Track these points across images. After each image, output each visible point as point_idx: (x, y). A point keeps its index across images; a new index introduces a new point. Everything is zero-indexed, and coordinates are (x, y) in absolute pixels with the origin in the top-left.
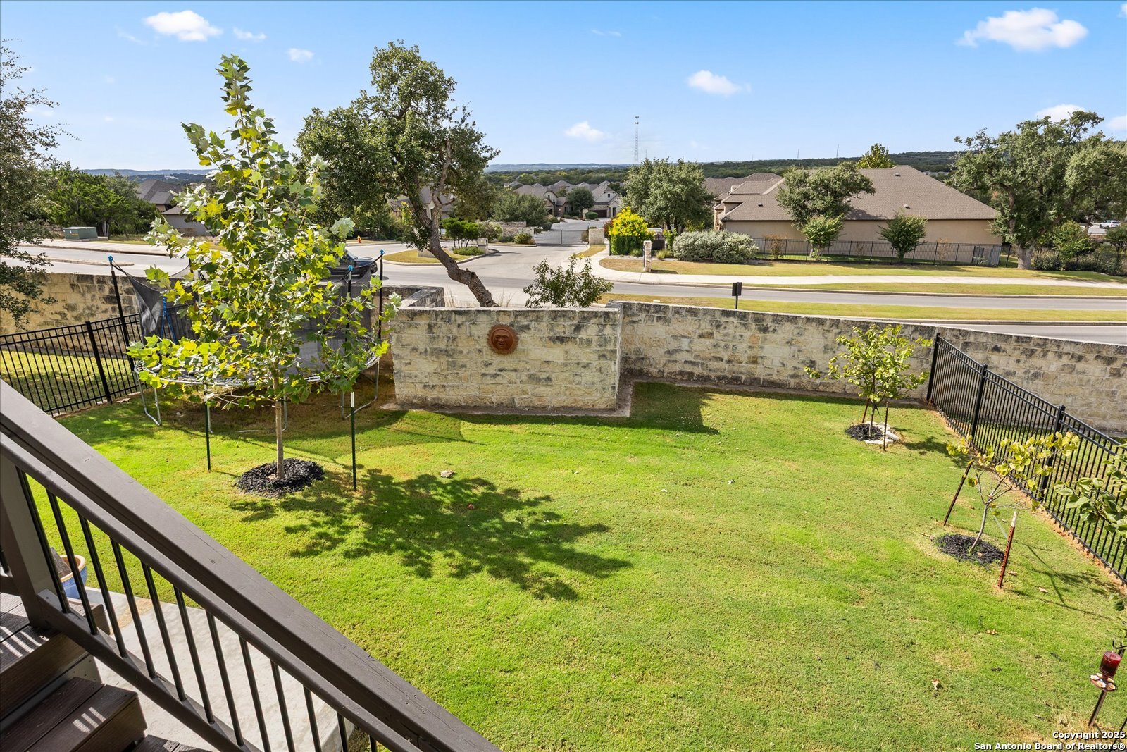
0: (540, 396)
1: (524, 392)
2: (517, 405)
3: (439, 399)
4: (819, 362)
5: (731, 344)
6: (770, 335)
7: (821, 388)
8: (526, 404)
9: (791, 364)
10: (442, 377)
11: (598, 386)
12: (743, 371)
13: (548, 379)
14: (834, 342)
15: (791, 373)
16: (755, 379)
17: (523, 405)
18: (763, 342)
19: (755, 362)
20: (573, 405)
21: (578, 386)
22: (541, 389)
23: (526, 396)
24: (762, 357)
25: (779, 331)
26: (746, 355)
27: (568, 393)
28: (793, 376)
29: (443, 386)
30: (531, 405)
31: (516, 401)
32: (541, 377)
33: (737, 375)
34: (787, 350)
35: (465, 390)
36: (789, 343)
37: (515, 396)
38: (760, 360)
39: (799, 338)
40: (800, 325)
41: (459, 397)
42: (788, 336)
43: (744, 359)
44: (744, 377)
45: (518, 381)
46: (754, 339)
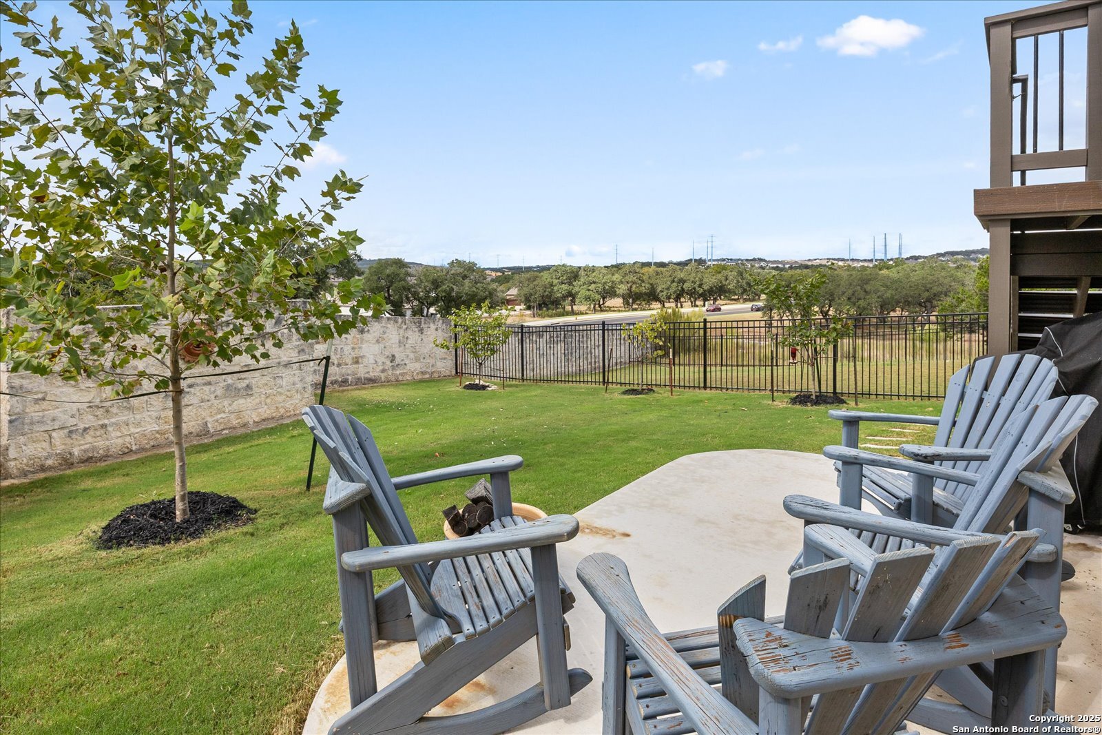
0: (238, 413)
1: (220, 411)
2: (212, 431)
3: (94, 449)
4: (397, 355)
5: (339, 347)
6: (365, 335)
7: (400, 378)
8: (222, 427)
9: (381, 359)
10: (100, 412)
11: (299, 386)
12: (349, 372)
13: (248, 387)
14: (403, 337)
15: (381, 368)
16: (359, 379)
17: (219, 429)
18: (362, 343)
19: (357, 362)
20: (274, 415)
21: (279, 390)
22: (241, 403)
23: (223, 415)
24: (361, 357)
25: (371, 331)
26: (350, 357)
27: (268, 401)
28: (383, 371)
29: (103, 426)
30: (229, 425)
31: (209, 425)
32: (240, 386)
33: (346, 377)
34: (376, 349)
35: (138, 424)
36: (378, 341)
37: (209, 419)
38: (360, 361)
39: (384, 336)
40: (383, 325)
41: (128, 439)
42: (377, 334)
43: (349, 361)
44: (350, 378)
45: (212, 397)
46: (355, 340)
